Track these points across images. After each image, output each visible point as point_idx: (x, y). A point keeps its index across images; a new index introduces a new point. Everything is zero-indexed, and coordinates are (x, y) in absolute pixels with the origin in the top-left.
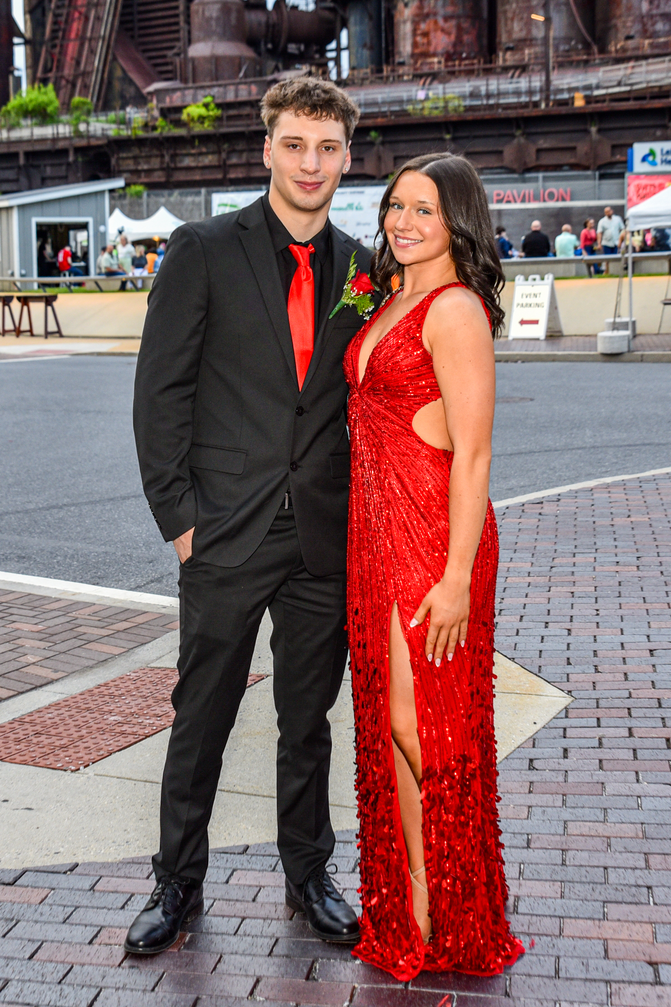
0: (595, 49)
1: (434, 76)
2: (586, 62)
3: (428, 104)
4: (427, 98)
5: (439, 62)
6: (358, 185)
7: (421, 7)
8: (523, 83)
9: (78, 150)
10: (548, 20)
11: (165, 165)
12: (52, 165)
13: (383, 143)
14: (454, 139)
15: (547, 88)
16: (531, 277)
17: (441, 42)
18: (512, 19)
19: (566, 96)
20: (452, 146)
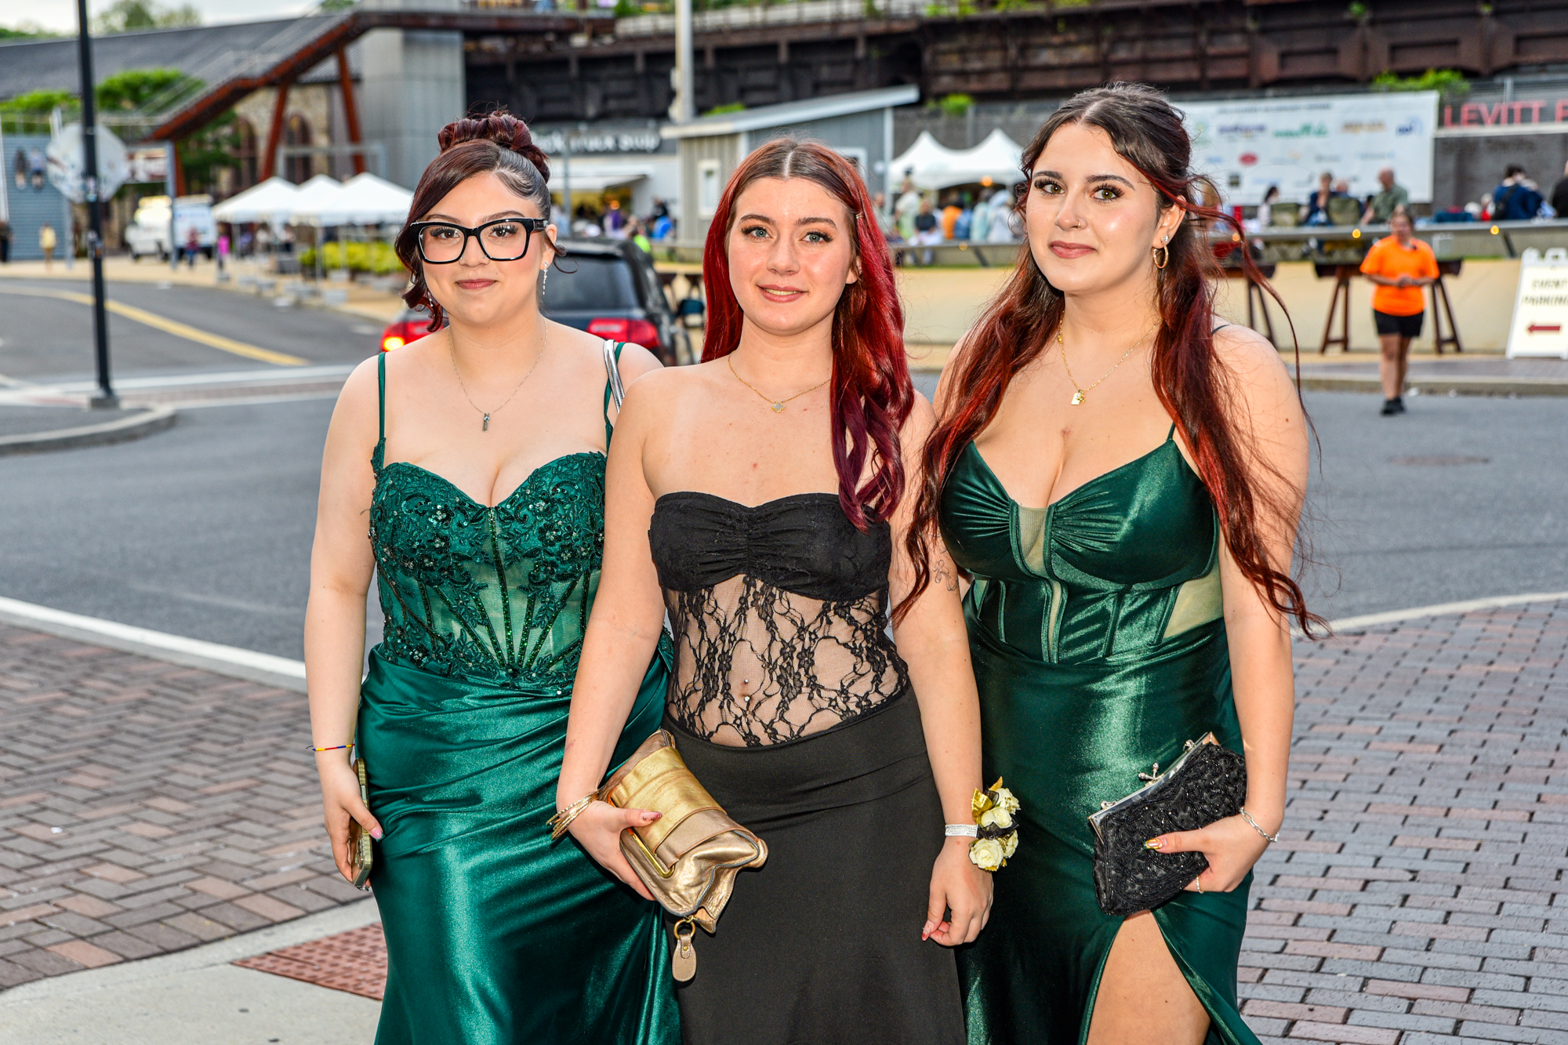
6: (1320, 94)
9: (872, 39)
11: (1009, 64)
12: (832, 64)
13: (1372, 23)
14: (1497, 14)
16: (1550, 253)
20: (1493, 26)
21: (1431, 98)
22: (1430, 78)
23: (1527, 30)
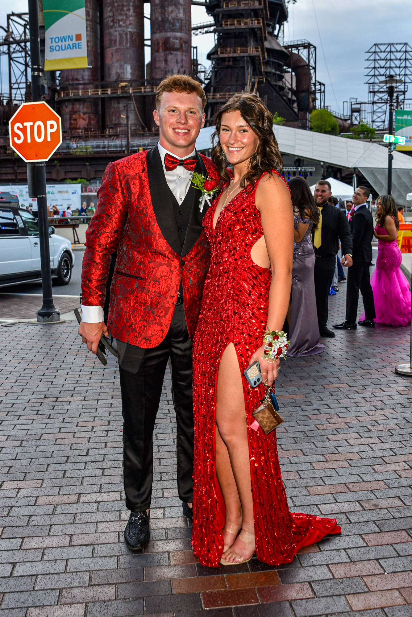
0: (146, 129)
1: (79, 138)
2: (143, 135)
3: (79, 150)
4: (77, 148)
5: (82, 132)
6: (52, 184)
7: (73, 108)
8: (118, 142)
10: (127, 117)
13: (60, 166)
14: (90, 165)
15: (128, 146)
17: (82, 123)
18: (112, 116)
19: (136, 148)
20: (89, 168)
21: (80, 185)
22: (79, 180)
23: (97, 169)
